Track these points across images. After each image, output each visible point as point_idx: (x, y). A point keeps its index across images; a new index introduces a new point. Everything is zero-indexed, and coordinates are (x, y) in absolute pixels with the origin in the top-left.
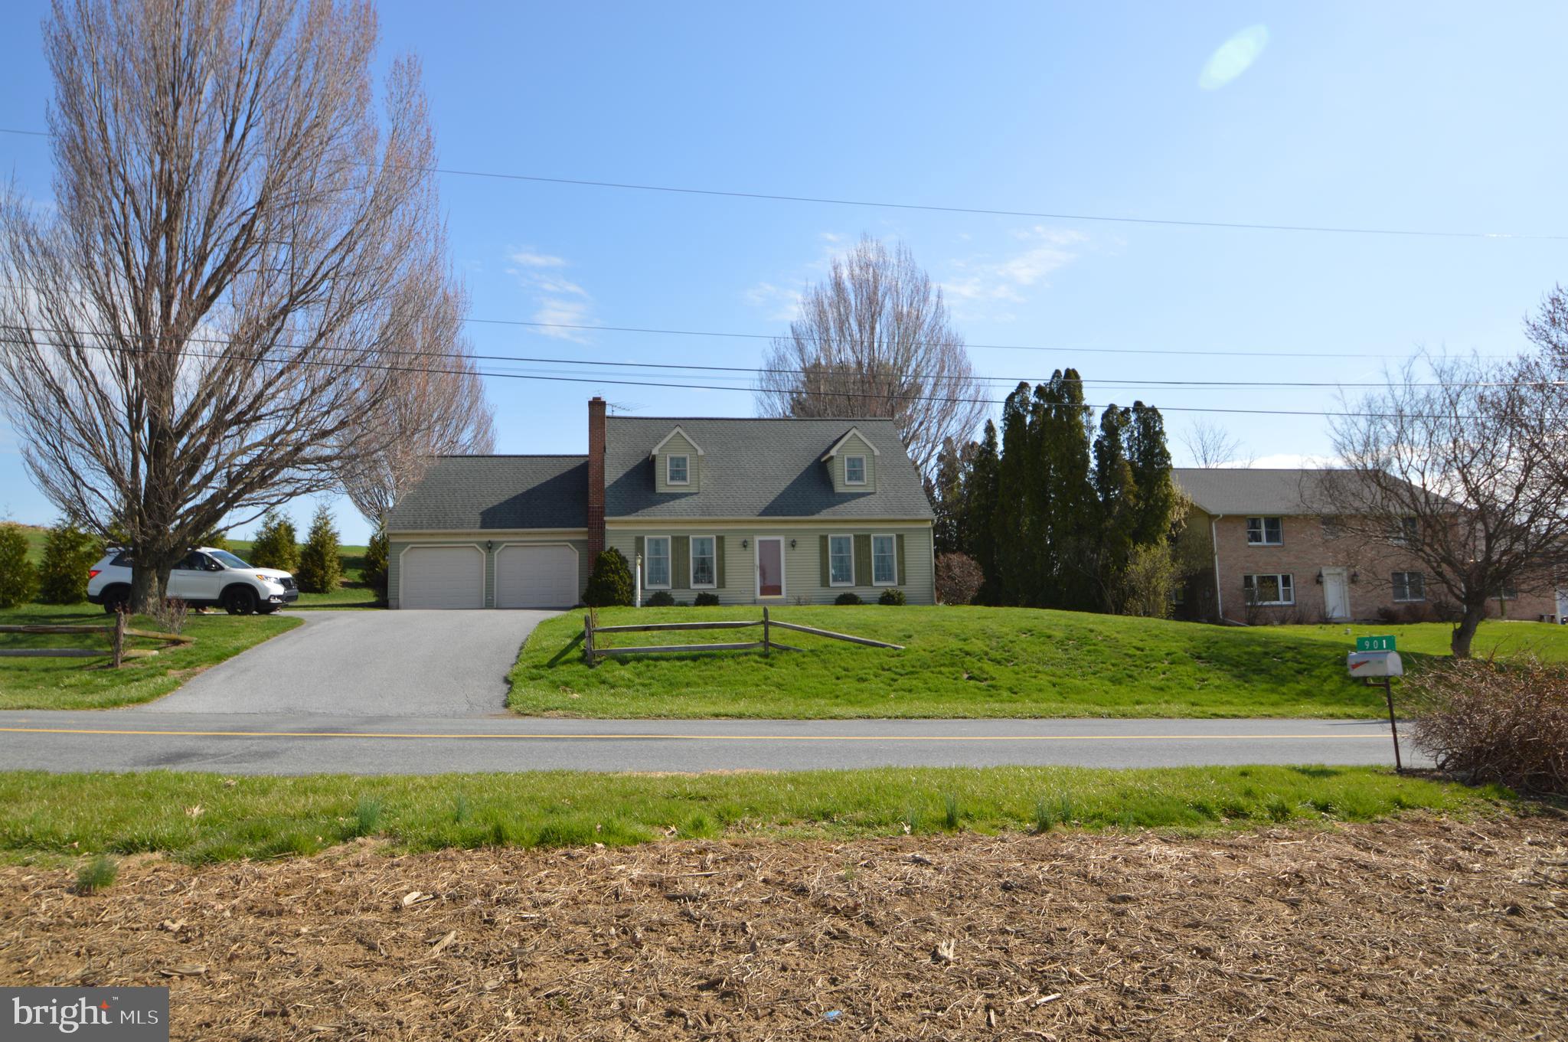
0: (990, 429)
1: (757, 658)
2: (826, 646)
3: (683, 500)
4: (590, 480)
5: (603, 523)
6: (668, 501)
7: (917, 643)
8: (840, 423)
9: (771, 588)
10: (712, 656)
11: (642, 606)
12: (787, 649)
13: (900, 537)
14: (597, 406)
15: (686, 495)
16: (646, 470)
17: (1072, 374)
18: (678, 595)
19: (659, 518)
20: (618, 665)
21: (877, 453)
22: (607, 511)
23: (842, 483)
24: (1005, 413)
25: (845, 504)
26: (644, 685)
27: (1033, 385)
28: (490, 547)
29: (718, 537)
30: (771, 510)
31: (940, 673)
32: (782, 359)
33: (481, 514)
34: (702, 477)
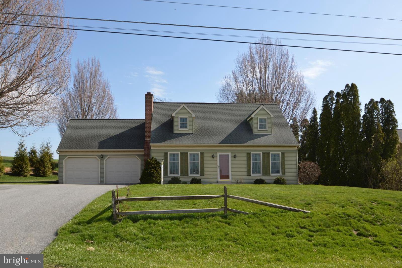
0: (315, 112)
1: (219, 218)
2: (262, 210)
3: (186, 137)
4: (146, 128)
5: (150, 146)
6: (179, 137)
7: (316, 209)
8: (255, 105)
9: (225, 176)
10: (191, 217)
11: (164, 183)
12: (239, 212)
13: (283, 154)
14: (149, 96)
15: (187, 134)
16: (170, 124)
17: (353, 86)
18: (182, 179)
19: (174, 144)
20: (131, 223)
21: (272, 116)
22: (151, 141)
23: (257, 130)
24: (323, 104)
25: (258, 139)
26: (143, 239)
27: (335, 92)
28: (102, 157)
29: (201, 153)
30: (225, 141)
31: (338, 230)
32: (228, 85)
33: (99, 143)
34: (194, 127)
